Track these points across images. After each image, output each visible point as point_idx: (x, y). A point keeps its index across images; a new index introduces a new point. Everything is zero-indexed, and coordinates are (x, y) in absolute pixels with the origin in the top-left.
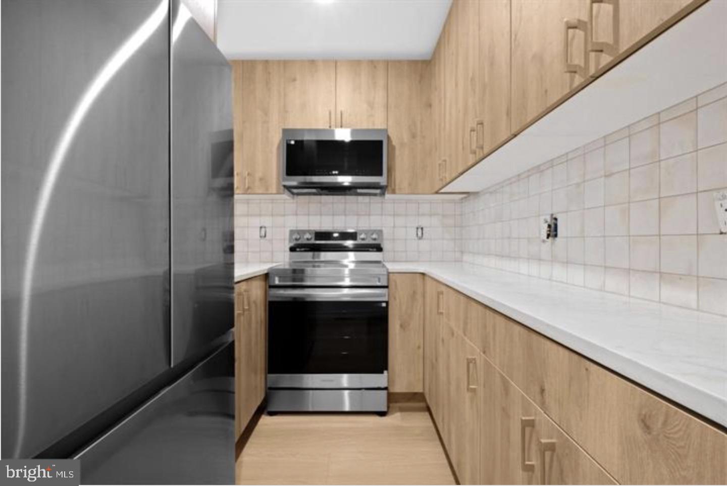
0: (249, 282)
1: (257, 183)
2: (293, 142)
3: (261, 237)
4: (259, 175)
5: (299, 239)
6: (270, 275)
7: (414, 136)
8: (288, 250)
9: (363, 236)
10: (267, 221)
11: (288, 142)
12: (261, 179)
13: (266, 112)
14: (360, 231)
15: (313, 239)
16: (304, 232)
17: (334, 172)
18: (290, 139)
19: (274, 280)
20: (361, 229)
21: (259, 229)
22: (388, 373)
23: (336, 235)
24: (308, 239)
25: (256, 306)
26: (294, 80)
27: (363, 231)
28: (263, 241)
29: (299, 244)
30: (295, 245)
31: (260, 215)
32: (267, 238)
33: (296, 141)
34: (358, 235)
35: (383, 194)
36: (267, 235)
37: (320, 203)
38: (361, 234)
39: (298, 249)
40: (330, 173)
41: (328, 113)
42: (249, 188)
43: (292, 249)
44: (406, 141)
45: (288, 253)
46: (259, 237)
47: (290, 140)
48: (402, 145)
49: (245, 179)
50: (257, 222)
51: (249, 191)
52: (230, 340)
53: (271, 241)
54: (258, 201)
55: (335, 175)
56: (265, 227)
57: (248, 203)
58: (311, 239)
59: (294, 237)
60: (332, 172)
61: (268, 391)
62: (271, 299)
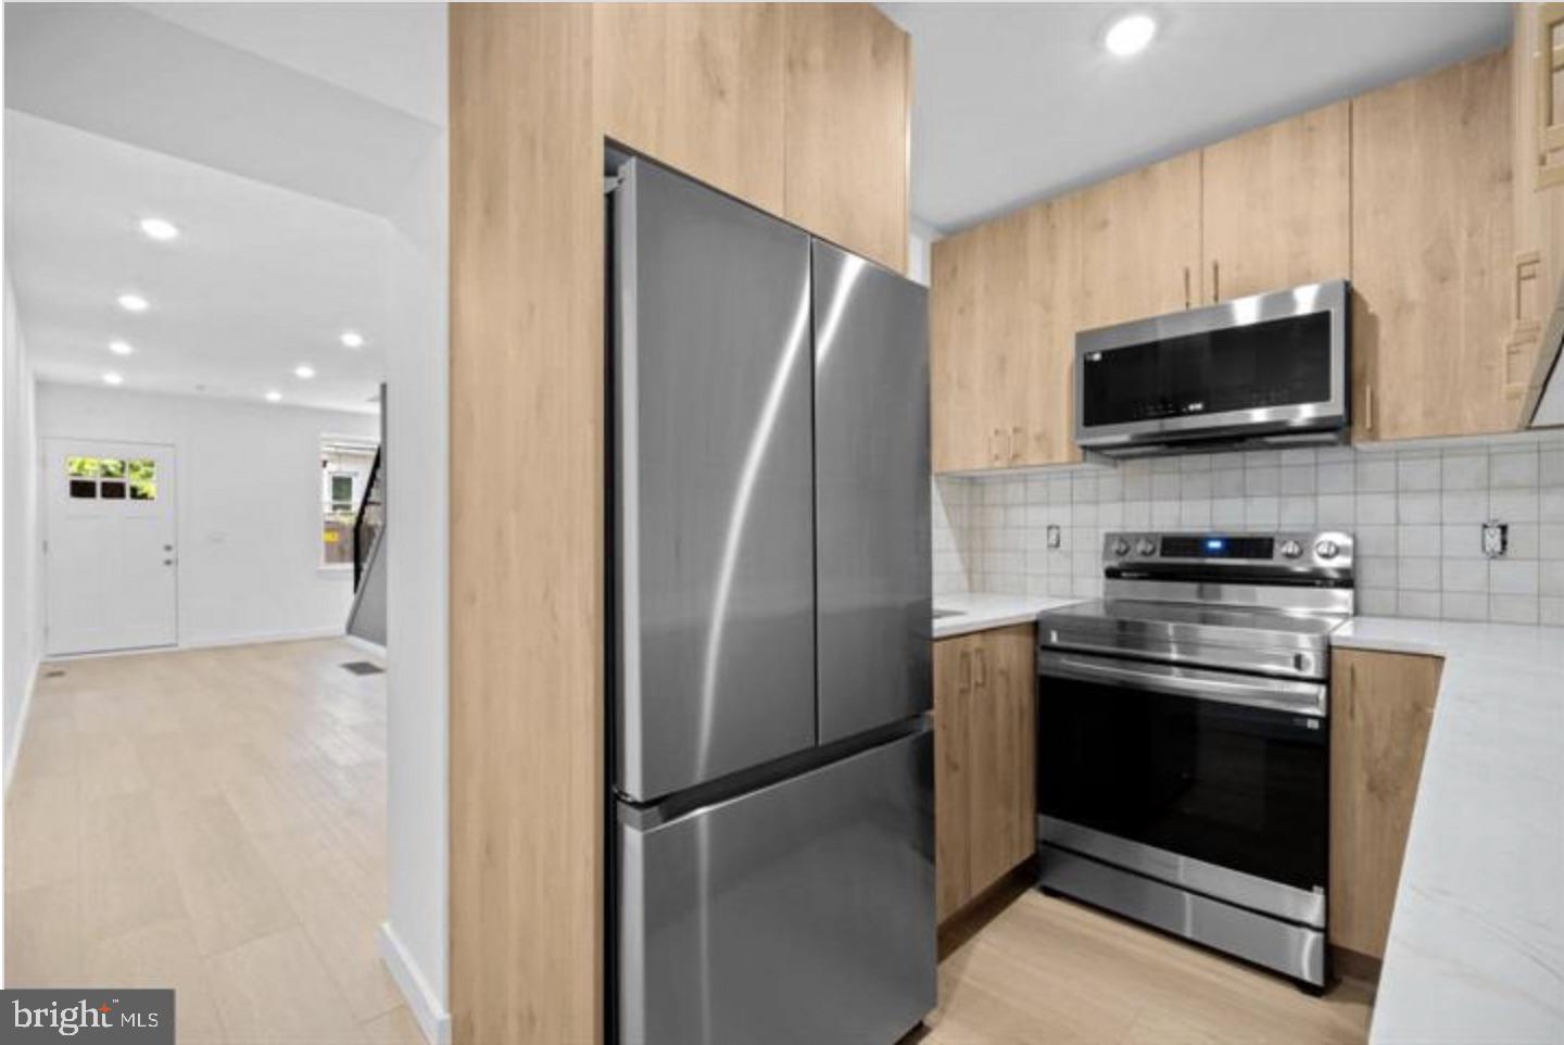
0: (989, 636)
1: (1033, 444)
2: (1097, 357)
3: (1049, 546)
4: (1034, 429)
5: (1126, 552)
6: (1042, 626)
7: (1443, 277)
8: (1102, 574)
9: (1291, 548)
10: (1060, 515)
11: (1089, 358)
12: (1039, 438)
13: (1047, 307)
14: (1284, 534)
15: (1158, 553)
16: (1137, 537)
17: (1192, 407)
18: (1091, 350)
19: (1050, 636)
20: (1286, 529)
21: (1045, 531)
22: (1327, 894)
23: (1215, 545)
24: (1144, 553)
25: (1008, 680)
26: (1105, 224)
27: (1291, 536)
28: (1055, 554)
29: (1128, 564)
30: (1121, 564)
31: (1048, 504)
32: (1063, 547)
33: (1104, 354)
34: (1276, 546)
35: (1347, 441)
36: (1061, 543)
37: (1180, 472)
38: (1284, 543)
39: (1124, 574)
40: (1184, 410)
41: (1181, 276)
42: (1016, 456)
43: (1112, 574)
44: (1414, 293)
45: (1102, 580)
46: (1045, 546)
47: (1091, 354)
48: (1402, 307)
49: (1009, 438)
50: (1039, 517)
51: (1020, 462)
52: (925, 729)
53: (1070, 555)
54: (1044, 477)
55: (1195, 413)
56: (1058, 528)
57: (1025, 481)
58: (1153, 552)
59: (1115, 547)
60: (1186, 406)
61: (1041, 847)
62: (1044, 672)
